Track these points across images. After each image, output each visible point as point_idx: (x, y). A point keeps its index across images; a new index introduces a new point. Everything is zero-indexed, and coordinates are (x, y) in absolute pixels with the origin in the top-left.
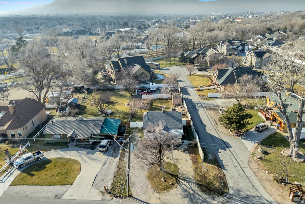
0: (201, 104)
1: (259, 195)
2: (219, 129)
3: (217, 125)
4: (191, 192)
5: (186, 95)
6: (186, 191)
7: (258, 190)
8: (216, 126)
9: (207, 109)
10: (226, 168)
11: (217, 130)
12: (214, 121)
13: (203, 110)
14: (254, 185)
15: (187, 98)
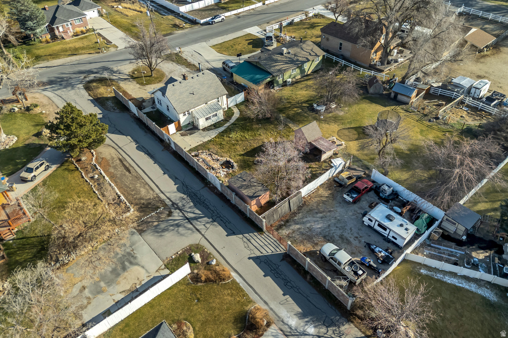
0: (187, 219)
1: (56, 92)
2: (113, 150)
3: (120, 160)
4: (114, 74)
5: (265, 253)
6: (120, 73)
7: (56, 96)
8: (121, 157)
9: (162, 201)
10: (89, 102)
11: (116, 147)
12: (130, 168)
13: (168, 195)
14: (60, 98)
15: (246, 235)
